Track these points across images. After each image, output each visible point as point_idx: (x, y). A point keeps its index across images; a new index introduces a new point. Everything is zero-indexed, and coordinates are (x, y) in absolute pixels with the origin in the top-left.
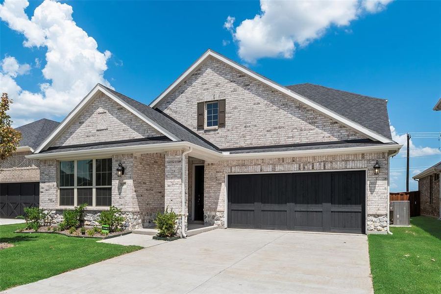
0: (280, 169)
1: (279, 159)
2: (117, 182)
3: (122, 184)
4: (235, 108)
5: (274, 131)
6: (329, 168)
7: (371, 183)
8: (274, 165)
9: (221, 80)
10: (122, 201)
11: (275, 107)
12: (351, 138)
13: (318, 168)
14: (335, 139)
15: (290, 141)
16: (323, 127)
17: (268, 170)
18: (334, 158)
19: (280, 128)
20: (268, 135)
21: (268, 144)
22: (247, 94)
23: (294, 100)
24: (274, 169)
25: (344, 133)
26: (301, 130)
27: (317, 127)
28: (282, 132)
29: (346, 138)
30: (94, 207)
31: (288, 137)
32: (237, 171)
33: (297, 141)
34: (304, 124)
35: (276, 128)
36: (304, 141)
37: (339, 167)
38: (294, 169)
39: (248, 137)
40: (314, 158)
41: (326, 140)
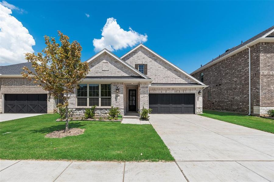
0: (168, 92)
1: (168, 88)
2: (115, 95)
3: (117, 96)
4: (151, 68)
5: (166, 78)
6: (185, 92)
7: (198, 98)
8: (166, 90)
9: (145, 56)
10: (117, 104)
11: (166, 69)
12: (192, 83)
13: (181, 92)
14: (187, 83)
15: (172, 82)
16: (183, 78)
17: (164, 92)
18: (186, 89)
19: (168, 77)
20: (164, 79)
21: (164, 83)
22: (156, 63)
23: (173, 68)
24: (166, 92)
25: (189, 81)
26: (176, 79)
27: (181, 78)
28: (169, 79)
29: (190, 83)
30: (100, 107)
31: (171, 81)
32: (152, 92)
33: (175, 82)
34: (176, 77)
35: (167, 77)
36: (177, 83)
37: (188, 92)
38: (173, 92)
39: (156, 80)
40: (180, 88)
41: (184, 83)
